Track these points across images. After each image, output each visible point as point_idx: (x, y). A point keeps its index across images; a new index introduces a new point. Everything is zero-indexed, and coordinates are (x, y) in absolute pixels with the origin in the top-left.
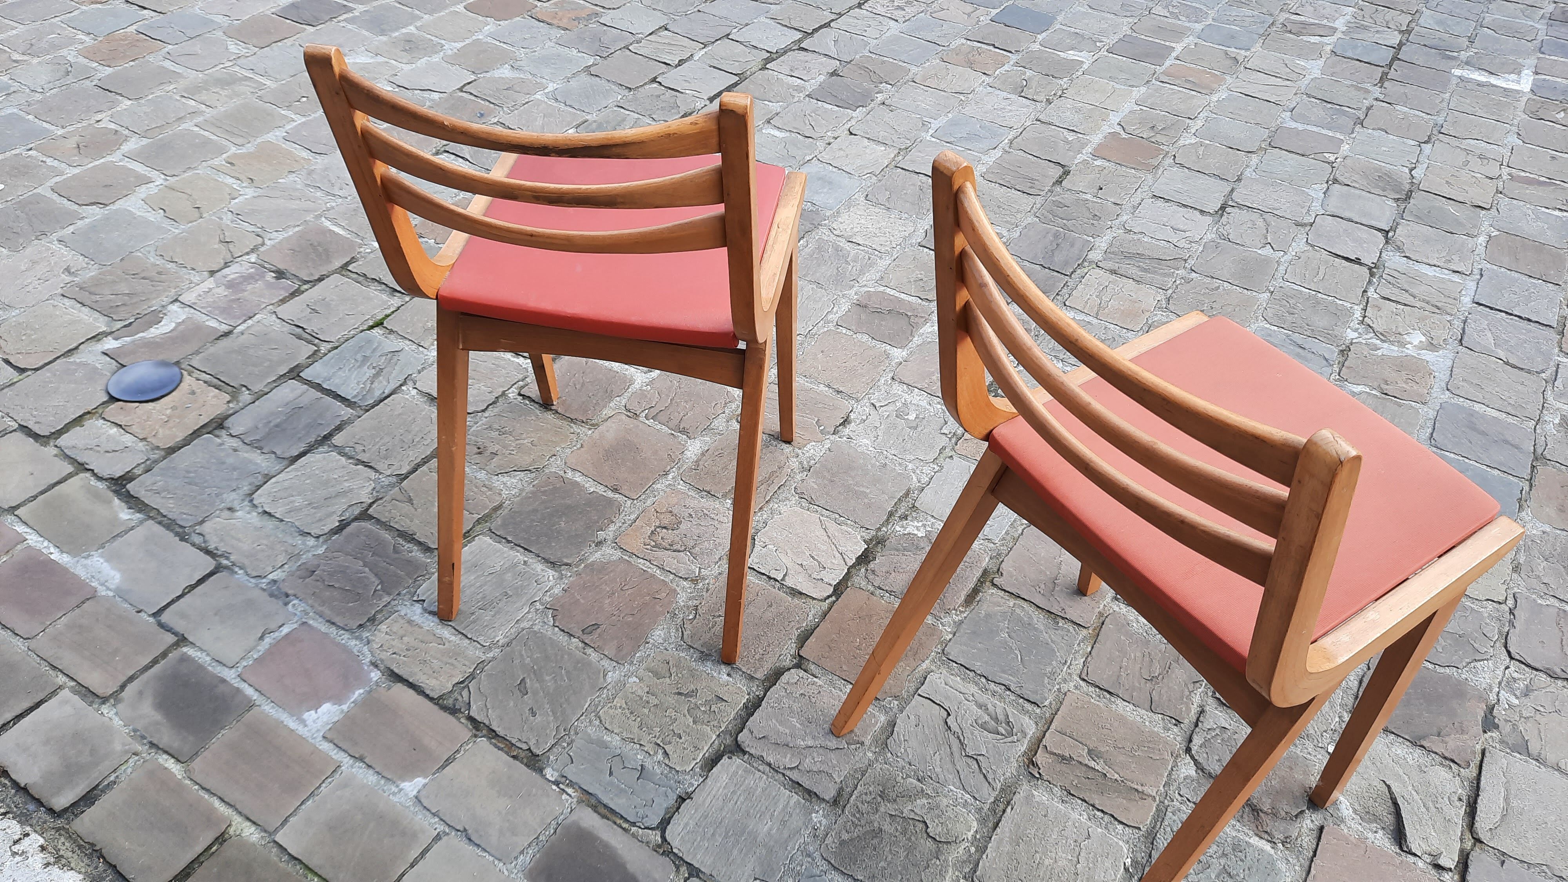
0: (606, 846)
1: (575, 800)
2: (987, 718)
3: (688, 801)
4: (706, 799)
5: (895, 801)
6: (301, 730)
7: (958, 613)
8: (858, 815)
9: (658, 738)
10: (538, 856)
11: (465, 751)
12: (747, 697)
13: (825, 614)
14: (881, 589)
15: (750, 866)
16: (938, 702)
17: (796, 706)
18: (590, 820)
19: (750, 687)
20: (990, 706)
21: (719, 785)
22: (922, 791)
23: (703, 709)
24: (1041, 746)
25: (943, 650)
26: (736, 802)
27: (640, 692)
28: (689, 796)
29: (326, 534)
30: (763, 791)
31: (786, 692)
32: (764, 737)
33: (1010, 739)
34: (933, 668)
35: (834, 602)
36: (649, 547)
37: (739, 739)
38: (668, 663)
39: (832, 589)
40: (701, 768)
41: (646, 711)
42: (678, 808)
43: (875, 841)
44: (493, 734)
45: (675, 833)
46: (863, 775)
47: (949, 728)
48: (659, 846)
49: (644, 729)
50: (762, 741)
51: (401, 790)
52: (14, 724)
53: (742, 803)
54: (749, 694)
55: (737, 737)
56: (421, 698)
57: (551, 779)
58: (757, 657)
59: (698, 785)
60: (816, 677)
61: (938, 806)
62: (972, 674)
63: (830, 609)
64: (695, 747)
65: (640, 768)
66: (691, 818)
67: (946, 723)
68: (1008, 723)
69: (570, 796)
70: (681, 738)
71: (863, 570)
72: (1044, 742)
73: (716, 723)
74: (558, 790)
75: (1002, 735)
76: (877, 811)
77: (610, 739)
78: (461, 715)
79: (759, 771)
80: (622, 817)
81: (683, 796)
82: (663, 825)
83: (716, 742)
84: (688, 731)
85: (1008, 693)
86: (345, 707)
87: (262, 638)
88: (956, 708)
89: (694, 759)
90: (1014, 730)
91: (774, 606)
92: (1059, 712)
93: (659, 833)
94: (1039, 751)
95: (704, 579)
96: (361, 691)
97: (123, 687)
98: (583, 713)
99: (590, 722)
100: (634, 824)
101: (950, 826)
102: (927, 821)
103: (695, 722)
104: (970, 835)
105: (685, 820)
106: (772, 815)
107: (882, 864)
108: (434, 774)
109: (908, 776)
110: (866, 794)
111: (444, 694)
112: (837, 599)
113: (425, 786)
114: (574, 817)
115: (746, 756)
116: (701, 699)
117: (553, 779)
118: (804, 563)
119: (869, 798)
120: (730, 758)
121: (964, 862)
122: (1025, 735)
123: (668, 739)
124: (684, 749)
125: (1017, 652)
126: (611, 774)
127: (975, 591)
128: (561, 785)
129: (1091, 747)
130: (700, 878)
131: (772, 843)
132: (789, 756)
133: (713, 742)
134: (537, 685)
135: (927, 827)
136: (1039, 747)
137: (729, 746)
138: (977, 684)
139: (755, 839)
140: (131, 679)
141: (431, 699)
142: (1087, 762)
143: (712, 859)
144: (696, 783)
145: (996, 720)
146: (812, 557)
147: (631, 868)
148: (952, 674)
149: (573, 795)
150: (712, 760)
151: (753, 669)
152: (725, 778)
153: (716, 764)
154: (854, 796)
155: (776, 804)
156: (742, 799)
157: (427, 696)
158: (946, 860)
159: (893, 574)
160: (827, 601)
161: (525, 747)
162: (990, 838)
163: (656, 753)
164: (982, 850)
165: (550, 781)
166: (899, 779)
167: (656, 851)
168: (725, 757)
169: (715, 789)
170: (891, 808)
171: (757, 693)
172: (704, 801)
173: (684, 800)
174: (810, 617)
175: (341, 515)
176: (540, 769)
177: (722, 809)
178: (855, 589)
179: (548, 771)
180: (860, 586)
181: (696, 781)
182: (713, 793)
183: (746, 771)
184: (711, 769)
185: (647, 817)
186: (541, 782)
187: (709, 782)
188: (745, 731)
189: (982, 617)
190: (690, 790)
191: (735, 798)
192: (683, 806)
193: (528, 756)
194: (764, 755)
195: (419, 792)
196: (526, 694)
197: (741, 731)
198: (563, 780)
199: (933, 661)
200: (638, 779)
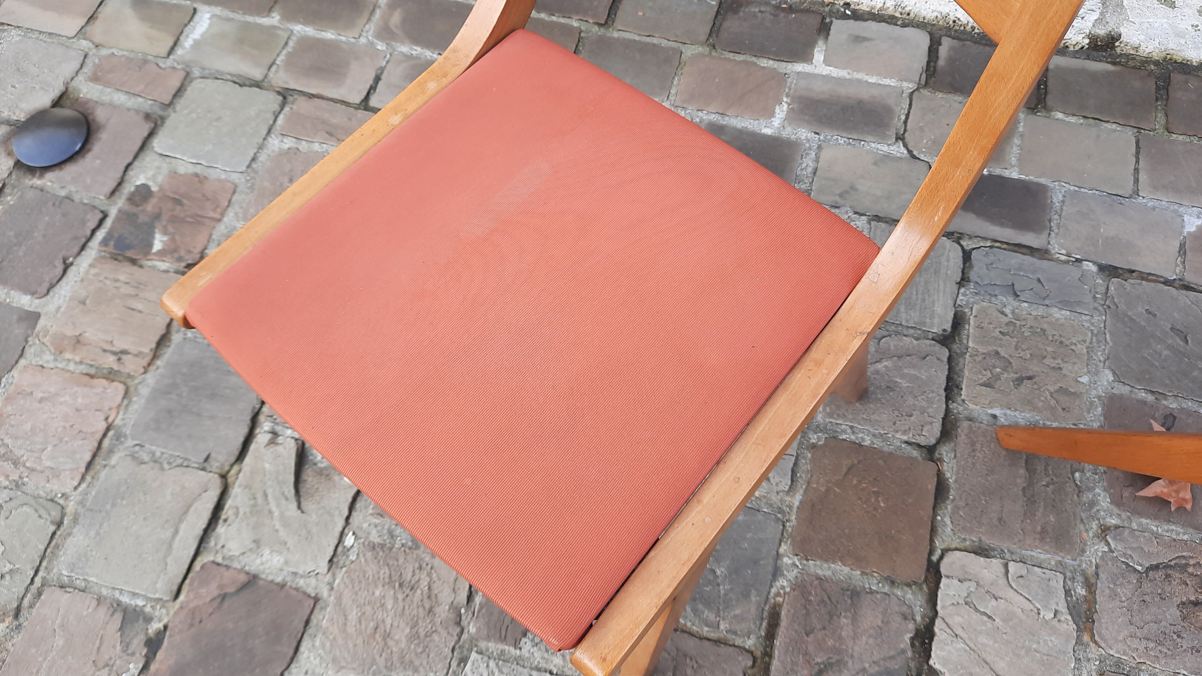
0: (1002, 225)
1: (1053, 252)
3: (959, 280)
4: (944, 286)
7: (782, 592)
9: (1020, 326)
10: (1049, 201)
11: (1177, 265)
12: (963, 397)
13: (933, 531)
14: (885, 594)
17: (910, 401)
18: (1031, 239)
19: (966, 409)
21: (941, 302)
23: (998, 370)
25: (784, 526)
26: (917, 292)
27: (1069, 366)
28: (960, 284)
31: (928, 413)
32: (924, 358)
34: (788, 498)
35: (931, 553)
36: (1192, 562)
37: (946, 350)
38: (1063, 409)
39: (943, 570)
40: (965, 313)
41: (1050, 349)
42: (963, 273)
44: (1167, 282)
45: (953, 251)
48: (959, 238)
49: (1039, 330)
50: (924, 354)
53: (912, 293)
54: (963, 401)
55: (950, 351)
57: (1087, 263)
58: (978, 446)
59: (958, 296)
60: (906, 442)
63: (932, 541)
64: (982, 328)
65: (1018, 293)
66: (948, 266)
70: (1000, 332)
71: (918, 618)
73: (978, 359)
74: (1073, 255)
77: (1063, 312)
79: (912, 328)
80: (1005, 249)
81: (965, 283)
82: (967, 256)
83: (965, 342)
84: (998, 342)
89: (976, 316)
91: (995, 521)
93: (967, 248)
95: (1096, 536)
98: (1105, 328)
99: (1092, 324)
100: (991, 247)
103: (997, 353)
105: (951, 263)
108: (1185, 237)
112: (929, 560)
113: (1183, 227)
114: (1044, 236)
115: (930, 337)
116: (1007, 378)
117: (1084, 262)
118: (993, 602)
120: (945, 330)
123: (1011, 328)
124: (991, 323)
126: (1039, 280)
127: (770, 636)
128: (1074, 260)
132: (892, 348)
133: (968, 340)
134: (1170, 341)
137: (952, 343)
144: (961, 297)
146: (990, 617)
147: (971, 216)
148: (765, 497)
149: (1058, 255)
150: (959, 324)
151: (974, 429)
152: (938, 309)
153: (953, 321)
156: (914, 297)
159: (880, 623)
160: (938, 552)
161: (1130, 280)
163: (1013, 312)
165: (1086, 260)
167: (960, 233)
168: (949, 329)
169: (941, 297)
171: (955, 405)
172: (945, 284)
173: (963, 279)
174: (948, 520)
176: (1102, 268)
177: (926, 283)
178: (915, 583)
179: (1094, 268)
180: (911, 589)
181: (962, 300)
182: (941, 294)
183: (924, 324)
184: (955, 315)
185: (985, 256)
186: (1094, 259)
187: (951, 302)
188: (945, 359)
189: (754, 592)
190: (962, 290)
191: (920, 296)
192: (960, 274)
193: (1121, 274)
194: (915, 342)
195: (1183, 220)
196: (1172, 329)
197: (950, 359)
198: (1076, 264)
199: (790, 507)
200: (1013, 284)
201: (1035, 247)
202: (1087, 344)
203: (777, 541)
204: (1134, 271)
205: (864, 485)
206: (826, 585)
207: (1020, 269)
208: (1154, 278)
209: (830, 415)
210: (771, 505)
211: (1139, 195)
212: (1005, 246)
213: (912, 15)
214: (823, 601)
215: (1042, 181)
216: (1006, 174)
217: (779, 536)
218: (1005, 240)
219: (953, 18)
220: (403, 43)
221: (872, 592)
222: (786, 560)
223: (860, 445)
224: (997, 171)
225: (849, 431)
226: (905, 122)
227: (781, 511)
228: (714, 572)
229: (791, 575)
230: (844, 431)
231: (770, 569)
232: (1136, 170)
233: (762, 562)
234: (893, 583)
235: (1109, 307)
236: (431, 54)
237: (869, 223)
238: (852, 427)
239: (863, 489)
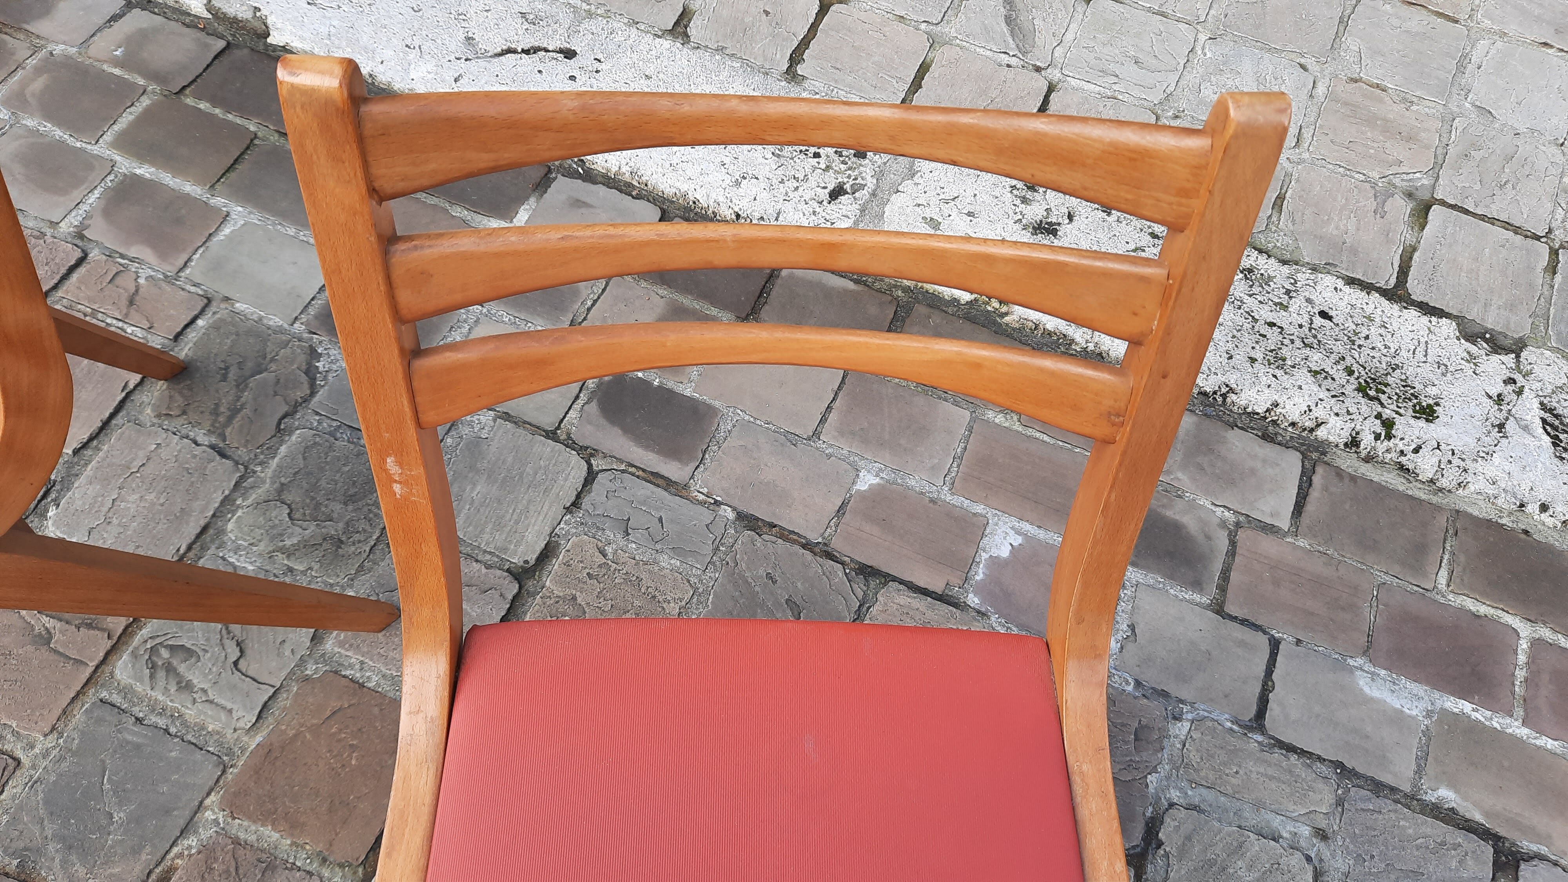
0: (647, 447)
1: (692, 489)
2: (182, 668)
3: (568, 505)
4: (549, 510)
5: (325, 539)
6: (1014, 522)
7: (185, 853)
8: (371, 515)
9: (615, 570)
10: (714, 428)
11: (828, 527)
14: (308, 872)
15: (493, 449)
16: (248, 679)
18: (673, 470)
20: (173, 689)
21: (536, 528)
22: (288, 557)
24: (115, 638)
26: (514, 510)
28: (568, 510)
29: (1164, 813)
30: (482, 531)
32: (486, 592)
33: (158, 641)
34: (245, 739)
37: (517, 586)
40: (558, 545)
41: (637, 603)
42: (577, 496)
43: (352, 491)
44: (807, 546)
45: (577, 469)
46: (361, 566)
47: (238, 644)
48: (592, 455)
49: (634, 578)
50: (487, 587)
51: (877, 476)
52: (1300, 487)
53: (507, 512)
55: (520, 588)
56: (907, 577)
57: (726, 507)
59: (559, 524)
61: (272, 539)
62: (189, 737)
64: (568, 566)
65: (630, 531)
66: (562, 486)
67: (242, 651)
68: (153, 667)
69: (699, 492)
70: (588, 574)
72: (109, 644)
73: (549, 602)
74: (715, 497)
75: (166, 647)
76: (347, 524)
77: (672, 562)
78: (852, 565)
79: (490, 553)
80: (638, 477)
81: (574, 509)
82: (591, 477)
83: (544, 579)
84: (581, 585)
85: (141, 715)
86: (985, 556)
87: (1132, 627)
88: (223, 675)
89: (568, 551)
90: (147, 657)
92: (72, 695)
93: (595, 468)
94: (120, 631)
96: (978, 578)
97: (1233, 543)
98: (712, 589)
99: (701, 581)
100: (623, 471)
101: (261, 519)
102: (288, 519)
103: (574, 598)
104: (239, 513)
105: (568, 484)
106: (472, 504)
107: (347, 469)
108: (851, 496)
109: (304, 573)
110: (359, 542)
111: (883, 588)
113: (854, 483)
114: (691, 468)
115: (506, 567)
117: (723, 507)
119: (357, 537)
120: (526, 562)
121: (252, 488)
122: (135, 655)
123: (604, 571)
124: (582, 562)
125: (107, 786)
126: (660, 520)
128: (713, 502)
129: (44, 649)
130: (544, 431)
131: (470, 475)
133: (548, 577)
135: (289, 514)
136: (120, 637)
137: (528, 578)
138: (184, 724)
139: (489, 477)
140: (1232, 553)
141: (895, 579)
142: (58, 625)
143: (534, 450)
144: (562, 526)
145: (170, 669)
147: (617, 431)
148: (218, 733)
149: (696, 493)
150: (547, 557)
152: (530, 536)
153: (541, 553)
154: (375, 537)
155: (468, 518)
156: (508, 516)
157: (901, 582)
158: (273, 483)
161: (765, 537)
162: (214, 515)
163: (615, 553)
164: (227, 501)
165: (726, 505)
166: (316, 566)
167: (594, 450)
168: (532, 562)
169: (539, 522)
170: (331, 529)
172: (550, 507)
173: (574, 504)
175: (1167, 855)
176: (741, 516)
177: (529, 501)
178: (350, 866)
179: (731, 515)
180: (343, 871)
181: (563, 528)
182: (541, 518)
183: (505, 550)
184: (546, 545)
185: (611, 481)
186: (736, 503)
187: (548, 530)
188: (510, 597)
189: (148, 849)
190: (568, 517)
191: (515, 517)
192: (573, 498)
193: (760, 527)
194: (484, 570)
195: (858, 475)
196: (787, 601)
197: (515, 598)
198: (712, 507)
199: (243, 750)
200: (629, 519)
201: (674, 480)
202: (683, 603)
203: (207, 789)
204: (775, 526)
205: (343, 735)
206: (241, 852)
207: (644, 503)
208: (795, 537)
209: (341, 644)
210: (221, 745)
211: (819, 439)
212: (640, 473)
213: (649, 186)
214: (227, 871)
215: (717, 404)
216: (680, 389)
217: (211, 783)
218: (642, 466)
219: (692, 198)
220: (32, 115)
221: (294, 867)
222: (209, 815)
223: (362, 686)
224: (670, 384)
225: (357, 667)
226: (589, 310)
227: (230, 753)
228: (111, 816)
229: (206, 833)
230: (351, 666)
231: (182, 823)
232: (829, 408)
233: (175, 813)
234: (324, 860)
235: (728, 563)
236: (61, 134)
237: (495, 420)
238: (362, 663)
239: (339, 741)
